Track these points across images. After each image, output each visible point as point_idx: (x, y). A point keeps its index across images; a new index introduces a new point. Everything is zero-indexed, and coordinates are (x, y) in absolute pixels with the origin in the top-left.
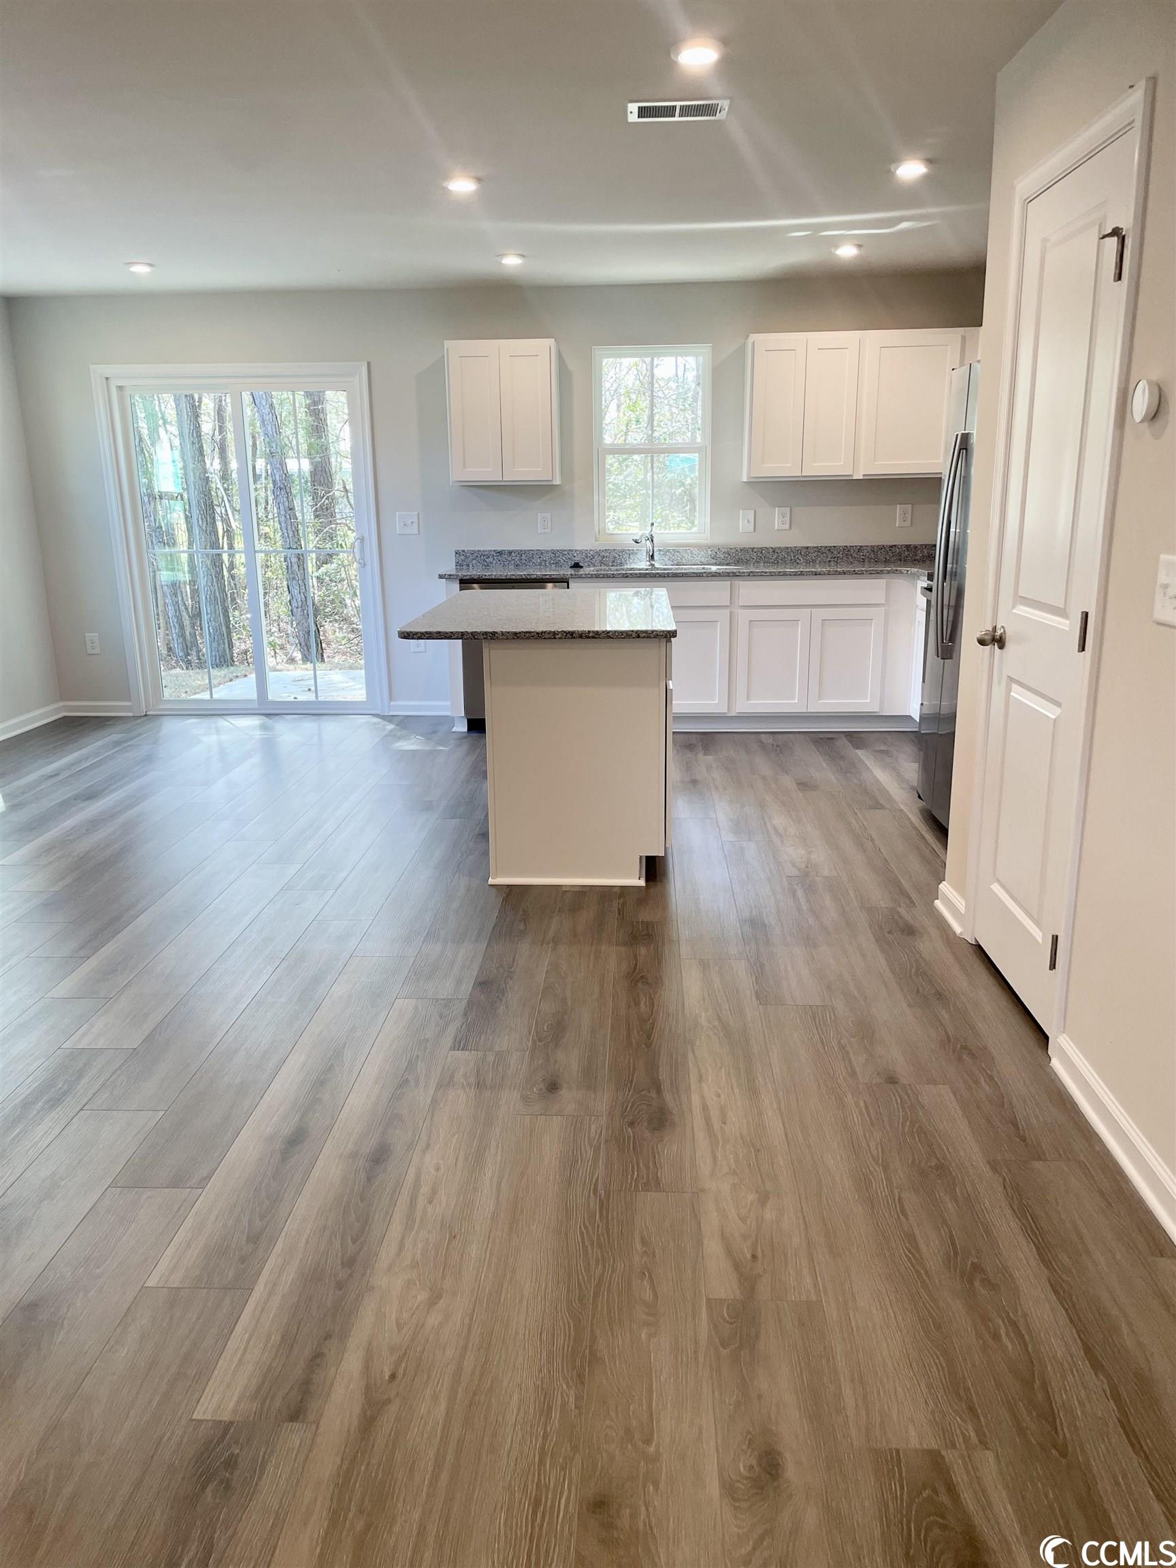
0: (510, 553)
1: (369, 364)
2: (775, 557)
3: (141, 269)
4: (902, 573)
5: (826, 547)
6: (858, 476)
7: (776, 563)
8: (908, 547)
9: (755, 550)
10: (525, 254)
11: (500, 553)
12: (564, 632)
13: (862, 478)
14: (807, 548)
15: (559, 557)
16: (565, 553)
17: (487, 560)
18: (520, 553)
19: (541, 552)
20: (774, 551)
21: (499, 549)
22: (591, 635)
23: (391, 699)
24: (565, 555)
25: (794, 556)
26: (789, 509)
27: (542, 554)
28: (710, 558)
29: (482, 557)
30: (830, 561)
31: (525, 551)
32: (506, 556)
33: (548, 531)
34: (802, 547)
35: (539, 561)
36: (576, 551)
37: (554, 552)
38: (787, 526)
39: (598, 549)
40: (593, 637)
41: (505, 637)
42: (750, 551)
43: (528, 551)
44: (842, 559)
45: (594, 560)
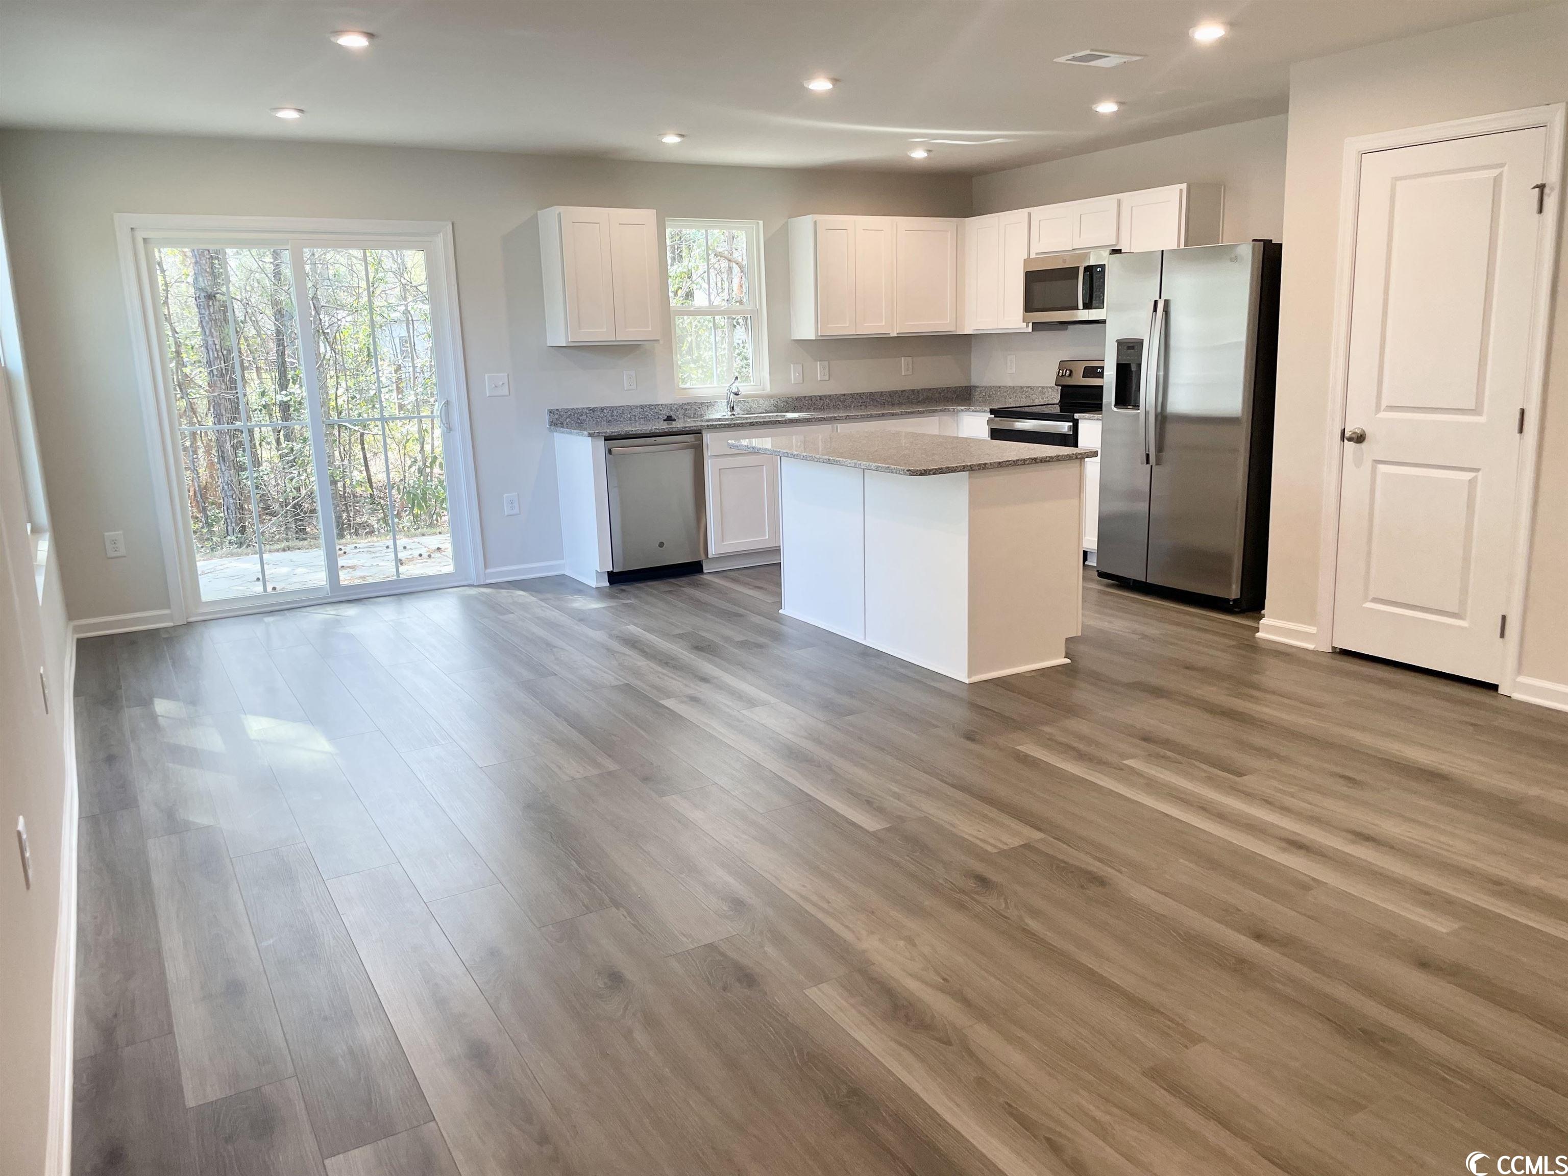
0: (602, 409)
1: (453, 224)
2: (822, 403)
3: (289, 115)
4: (949, 411)
5: (858, 394)
6: (894, 334)
7: (822, 409)
8: (913, 391)
9: (807, 398)
10: (683, 133)
11: (593, 410)
12: (1031, 459)
13: (896, 336)
14: (844, 395)
15: (647, 411)
16: (653, 407)
17: (581, 418)
18: (612, 409)
19: (631, 408)
20: (820, 399)
21: (592, 406)
22: (1048, 459)
23: (486, 567)
24: (652, 409)
25: (835, 402)
26: (827, 362)
27: (632, 409)
28: (772, 407)
29: (576, 415)
30: (861, 405)
31: (616, 407)
32: (598, 413)
33: (634, 387)
34: (841, 394)
35: (629, 416)
36: (662, 405)
37: (642, 407)
38: (827, 378)
39: (681, 403)
40: (1049, 461)
41: (992, 467)
42: (803, 399)
43: (619, 407)
44: (869, 403)
45: (678, 413)
